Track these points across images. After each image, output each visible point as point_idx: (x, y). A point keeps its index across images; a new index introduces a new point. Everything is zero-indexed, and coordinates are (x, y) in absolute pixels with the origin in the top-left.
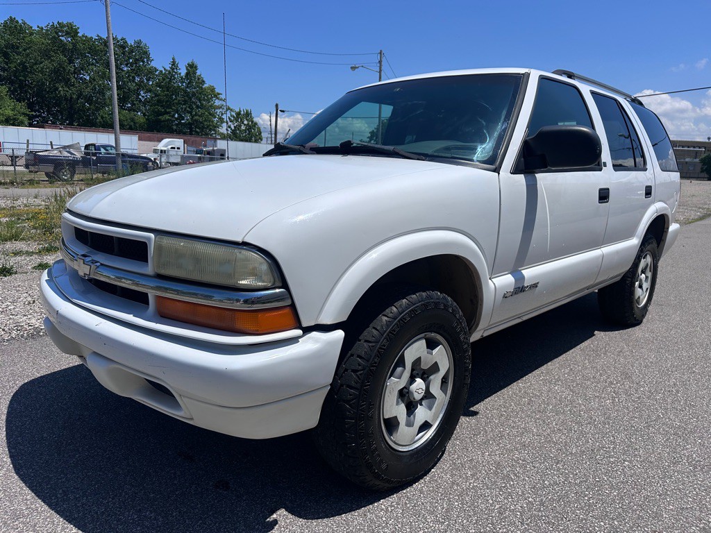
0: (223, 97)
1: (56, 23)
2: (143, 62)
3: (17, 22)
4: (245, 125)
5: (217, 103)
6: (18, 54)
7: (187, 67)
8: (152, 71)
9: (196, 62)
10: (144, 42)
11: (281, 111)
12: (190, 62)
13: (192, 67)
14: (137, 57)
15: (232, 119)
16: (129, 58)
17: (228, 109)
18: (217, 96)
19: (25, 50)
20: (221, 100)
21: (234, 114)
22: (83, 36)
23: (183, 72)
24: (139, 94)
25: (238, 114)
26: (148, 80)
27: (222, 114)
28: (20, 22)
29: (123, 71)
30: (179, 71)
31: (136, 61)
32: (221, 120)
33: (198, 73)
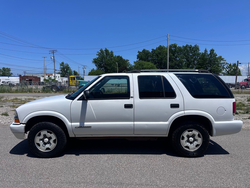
0: (225, 59)
1: (171, 45)
2: (197, 51)
3: (161, 46)
4: (233, 69)
5: (222, 62)
6: (160, 55)
7: (210, 51)
8: (199, 54)
9: (214, 49)
10: (197, 45)
11: (240, 63)
12: (211, 49)
13: (212, 51)
14: (195, 50)
15: (228, 67)
16: (192, 51)
17: (227, 63)
18: (222, 59)
19: (162, 54)
20: (224, 60)
21: (228, 65)
22: (178, 47)
23: (209, 53)
24: (195, 62)
25: (230, 65)
26: (198, 57)
27: (224, 66)
28: (162, 46)
29: (189, 55)
30: (208, 53)
31: (194, 51)
32: (224, 68)
33: (214, 52)
